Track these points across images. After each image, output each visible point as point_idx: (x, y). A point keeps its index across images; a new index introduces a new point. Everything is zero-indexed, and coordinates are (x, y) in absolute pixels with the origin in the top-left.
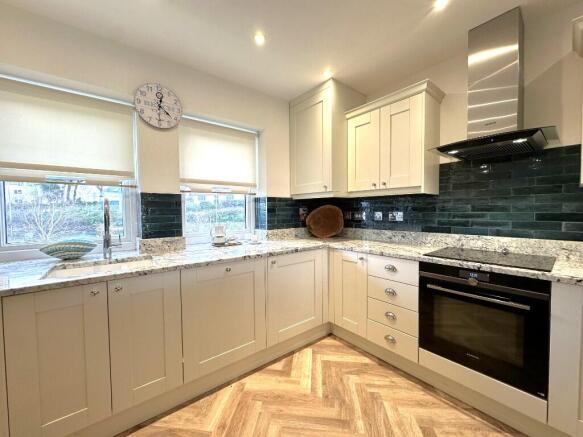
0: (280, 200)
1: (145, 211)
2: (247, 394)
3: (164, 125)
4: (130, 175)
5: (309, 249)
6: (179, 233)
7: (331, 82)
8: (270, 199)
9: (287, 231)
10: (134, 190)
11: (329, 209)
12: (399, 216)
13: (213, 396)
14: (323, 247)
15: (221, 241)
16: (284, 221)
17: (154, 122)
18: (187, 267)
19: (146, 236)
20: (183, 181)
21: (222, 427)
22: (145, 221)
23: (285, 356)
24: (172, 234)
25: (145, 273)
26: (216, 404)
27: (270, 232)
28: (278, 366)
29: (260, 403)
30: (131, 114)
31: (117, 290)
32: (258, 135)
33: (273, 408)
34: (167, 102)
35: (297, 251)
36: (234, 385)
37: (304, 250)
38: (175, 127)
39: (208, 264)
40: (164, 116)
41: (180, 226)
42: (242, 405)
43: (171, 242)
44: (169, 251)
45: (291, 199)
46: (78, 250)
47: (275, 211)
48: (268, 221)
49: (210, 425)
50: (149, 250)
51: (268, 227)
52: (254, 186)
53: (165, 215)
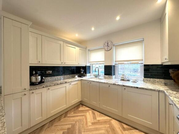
2: (110, 122)
13: (105, 116)
15: (123, 79)
21: (99, 121)
23: (132, 127)
26: (103, 117)
27: (145, 79)
29: (109, 126)
33: (109, 129)
34: (109, 44)
36: (110, 118)
41: (112, 73)
42: (105, 122)
43: (110, 77)
45: (162, 65)
47: (149, 70)
48: (144, 74)
49: (98, 118)
50: (105, 78)
51: (145, 77)
52: (142, 60)
53: (109, 70)
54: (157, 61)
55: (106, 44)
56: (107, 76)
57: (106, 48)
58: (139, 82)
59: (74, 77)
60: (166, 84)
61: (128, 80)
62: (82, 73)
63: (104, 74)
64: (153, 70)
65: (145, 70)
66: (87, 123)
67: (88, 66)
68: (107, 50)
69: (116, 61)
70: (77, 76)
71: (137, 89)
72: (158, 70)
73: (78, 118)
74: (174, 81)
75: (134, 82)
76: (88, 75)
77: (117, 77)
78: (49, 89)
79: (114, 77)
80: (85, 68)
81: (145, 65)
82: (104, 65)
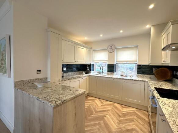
1: (108, 67)
2: (113, 104)
3: (112, 51)
9: (146, 75)
14: (145, 81)
22: (108, 69)
23: (128, 106)
24: (112, 72)
27: (138, 75)
28: (124, 106)
29: (113, 106)
32: (138, 46)
33: (114, 108)
34: (112, 47)
42: (110, 105)
44: (111, 75)
45: (149, 65)
47: (140, 69)
48: (138, 72)
49: (105, 103)
50: (108, 74)
51: (138, 73)
52: (137, 61)
53: (111, 68)
54: (146, 63)
55: (110, 47)
56: (110, 73)
57: (109, 50)
58: (134, 77)
59: (82, 74)
60: (150, 78)
61: (126, 76)
62: (88, 70)
63: (107, 71)
64: (143, 69)
65: (138, 68)
66: (97, 105)
67: (92, 65)
68: (110, 52)
69: (117, 61)
70: (84, 73)
71: (132, 81)
72: (147, 69)
73: (90, 103)
74: (155, 76)
75: (130, 77)
76: (92, 72)
77: (117, 74)
78: (71, 81)
79: (115, 73)
80: (90, 66)
81: (138, 65)
82: (108, 64)
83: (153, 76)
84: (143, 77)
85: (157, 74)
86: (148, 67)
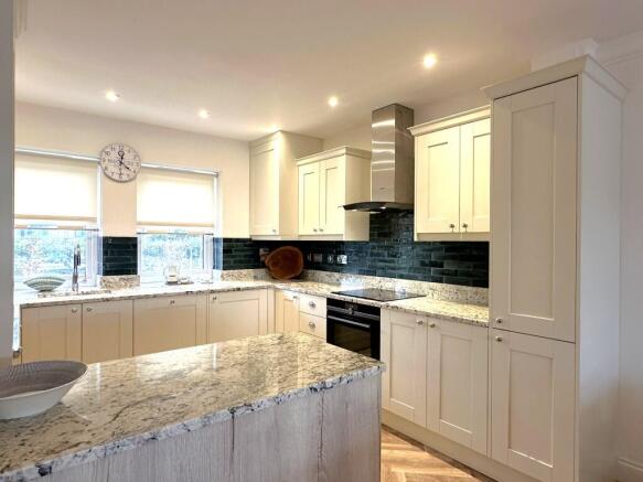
0: (238, 240)
1: (105, 253)
3: (125, 178)
4: (93, 220)
5: (253, 289)
6: (135, 272)
7: (279, 133)
8: (225, 240)
9: (245, 271)
10: (96, 233)
11: (290, 251)
12: (344, 259)
14: (268, 287)
15: (174, 280)
16: (241, 262)
17: (116, 177)
18: (139, 297)
19: (106, 273)
20: (140, 224)
22: (106, 261)
24: (128, 273)
25: (107, 300)
27: (225, 272)
30: (96, 167)
31: (89, 310)
32: (217, 176)
34: (128, 157)
35: (239, 289)
37: (247, 289)
38: (134, 178)
39: (155, 296)
40: (124, 171)
41: (135, 265)
43: (127, 280)
44: (126, 286)
45: (250, 240)
46: (53, 283)
47: (231, 251)
48: (224, 262)
50: (108, 286)
51: (224, 268)
53: (123, 256)
56: (117, 278)
60: (255, 279)
64: (238, 251)
65: (224, 251)
72: (246, 250)
83: (261, 272)
84: (239, 278)
85: (275, 264)
86: (249, 246)
